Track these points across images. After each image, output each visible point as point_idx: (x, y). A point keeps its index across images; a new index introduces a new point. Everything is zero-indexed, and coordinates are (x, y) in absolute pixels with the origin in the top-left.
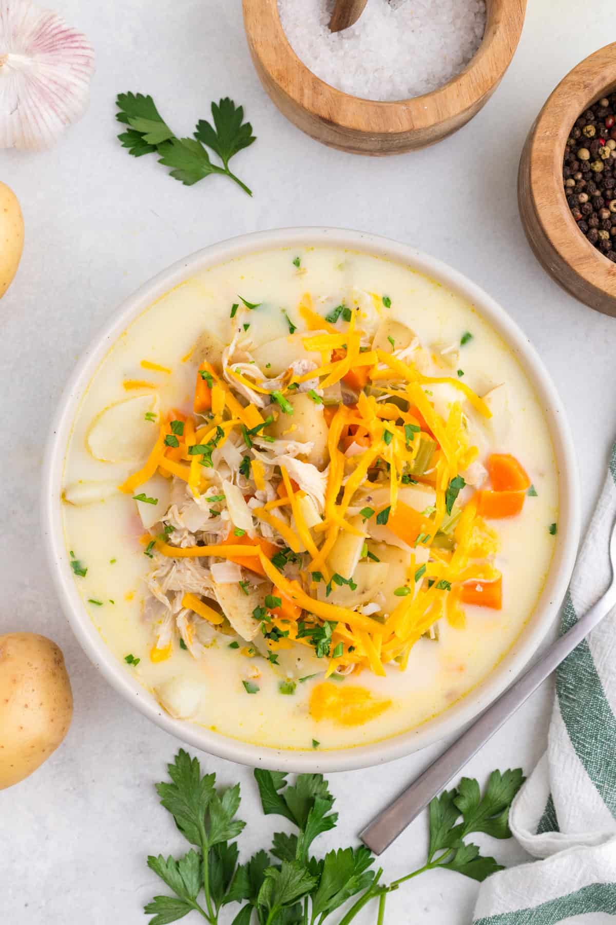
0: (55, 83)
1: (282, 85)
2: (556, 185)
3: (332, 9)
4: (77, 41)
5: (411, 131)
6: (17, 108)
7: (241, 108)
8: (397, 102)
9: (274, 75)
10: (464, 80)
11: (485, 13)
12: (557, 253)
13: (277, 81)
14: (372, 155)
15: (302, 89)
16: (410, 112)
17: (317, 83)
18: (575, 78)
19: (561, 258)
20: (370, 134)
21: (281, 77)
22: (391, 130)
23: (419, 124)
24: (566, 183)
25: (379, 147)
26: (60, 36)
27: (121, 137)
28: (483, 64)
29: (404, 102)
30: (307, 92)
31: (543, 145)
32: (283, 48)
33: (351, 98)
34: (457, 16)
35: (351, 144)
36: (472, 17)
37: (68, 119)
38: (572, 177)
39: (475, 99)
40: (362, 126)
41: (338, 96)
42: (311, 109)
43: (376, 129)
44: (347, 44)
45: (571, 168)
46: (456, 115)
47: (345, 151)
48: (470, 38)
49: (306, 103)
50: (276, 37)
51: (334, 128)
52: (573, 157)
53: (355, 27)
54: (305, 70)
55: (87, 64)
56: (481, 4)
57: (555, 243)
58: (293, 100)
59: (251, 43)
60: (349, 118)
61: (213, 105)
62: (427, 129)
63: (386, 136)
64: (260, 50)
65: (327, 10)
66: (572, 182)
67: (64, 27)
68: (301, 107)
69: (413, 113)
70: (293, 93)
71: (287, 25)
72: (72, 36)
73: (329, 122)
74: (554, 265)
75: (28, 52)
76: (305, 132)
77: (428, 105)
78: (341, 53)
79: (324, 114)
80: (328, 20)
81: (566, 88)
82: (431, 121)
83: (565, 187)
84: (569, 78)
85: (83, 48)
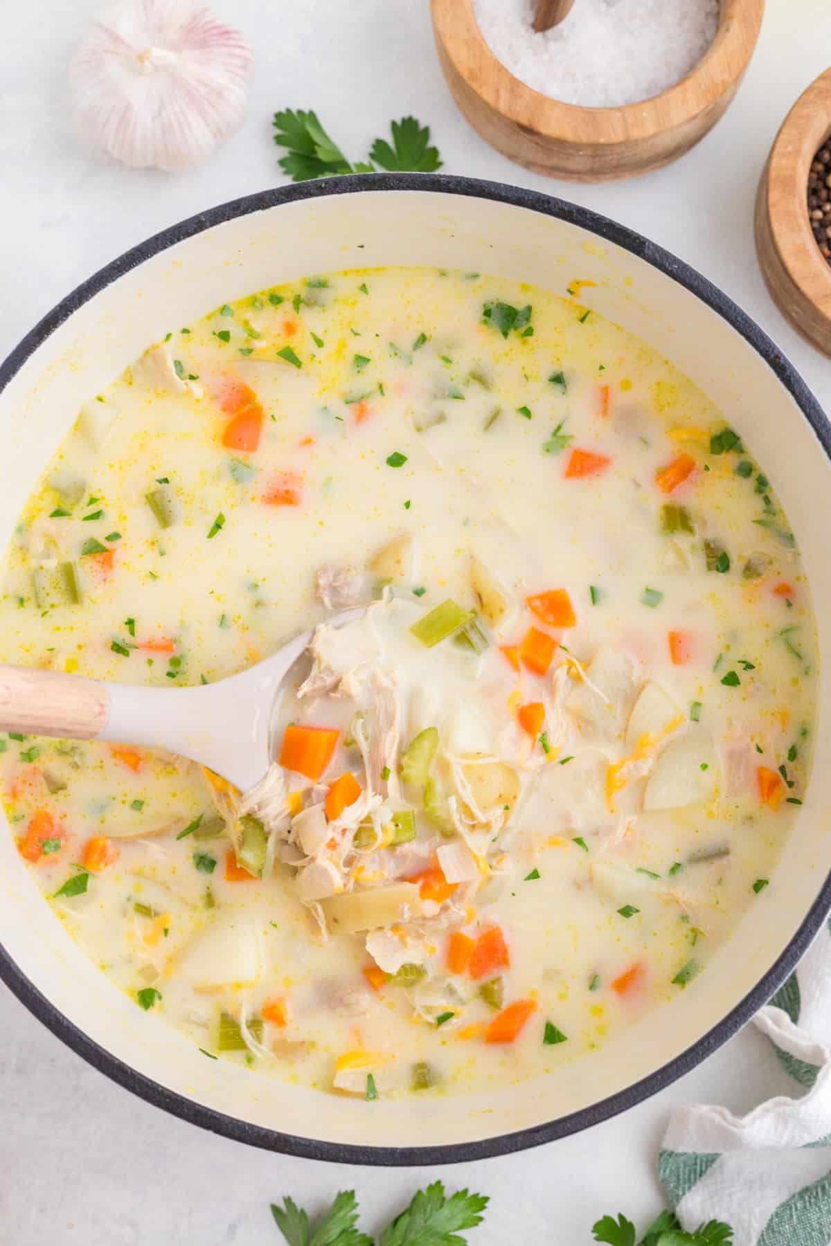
0: (206, 85)
1: (475, 86)
2: (799, 211)
3: (536, 7)
4: (232, 39)
5: (627, 143)
6: (160, 114)
7: (426, 130)
8: (611, 109)
9: (465, 74)
10: (690, 84)
11: (718, 14)
12: (798, 288)
13: (468, 81)
14: (580, 180)
15: (497, 92)
16: (625, 121)
17: (515, 85)
18: (822, 84)
19: (802, 295)
20: (577, 146)
21: (473, 76)
22: (602, 141)
23: (636, 134)
24: (812, 215)
25: (588, 167)
26: (215, 32)
27: (282, 163)
28: (715, 67)
29: (619, 109)
30: (504, 95)
31: (784, 162)
32: (476, 43)
33: (556, 103)
34: (684, 17)
35: (554, 161)
36: (702, 16)
37: (220, 132)
38: (819, 207)
39: (703, 106)
40: (569, 135)
41: (540, 100)
42: (509, 115)
43: (584, 138)
44: (553, 46)
45: (819, 198)
46: (680, 125)
47: (550, 175)
48: (700, 42)
49: (503, 107)
50: (468, 30)
51: (536, 139)
52: (821, 184)
53: (563, 26)
54: (501, 69)
55: (244, 67)
56: (714, 3)
57: (796, 278)
58: (487, 104)
59: (438, 36)
60: (552, 126)
61: (394, 124)
62: (644, 140)
63: (596, 149)
64: (450, 46)
65: (532, 7)
66: (819, 214)
67: (219, 22)
68: (496, 112)
69: (629, 121)
70: (487, 95)
71: (483, 23)
72: (227, 32)
73: (529, 130)
74: (795, 307)
75: (174, 47)
76: (502, 152)
77: (647, 113)
78: (546, 57)
79: (524, 120)
80: (531, 19)
81: (811, 96)
82: (651, 130)
83: (811, 220)
84: (816, 85)
85: (240, 47)
